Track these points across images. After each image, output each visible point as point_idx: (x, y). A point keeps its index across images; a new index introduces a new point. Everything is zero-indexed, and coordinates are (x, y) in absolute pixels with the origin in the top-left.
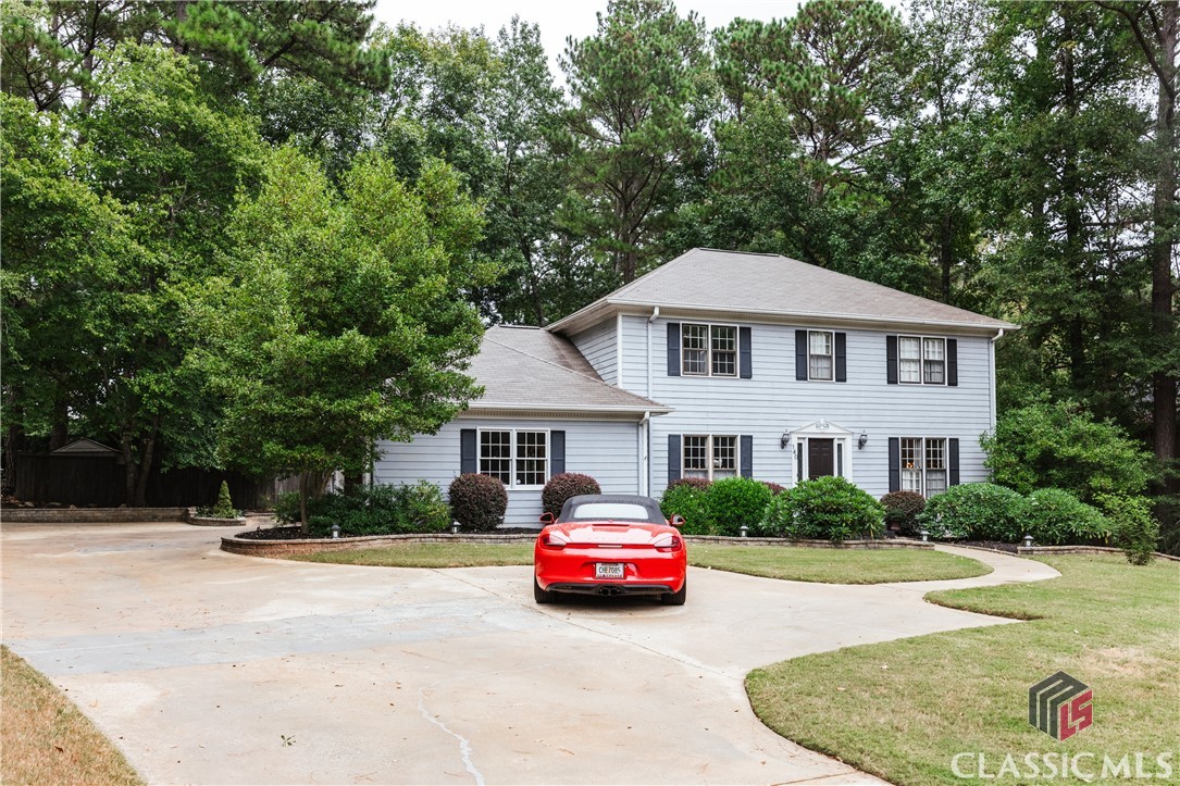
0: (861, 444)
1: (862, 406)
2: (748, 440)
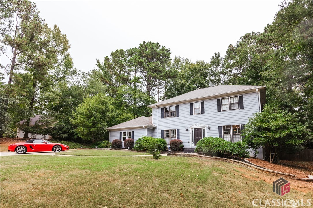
0: (209, 129)
1: (210, 119)
2: (178, 130)
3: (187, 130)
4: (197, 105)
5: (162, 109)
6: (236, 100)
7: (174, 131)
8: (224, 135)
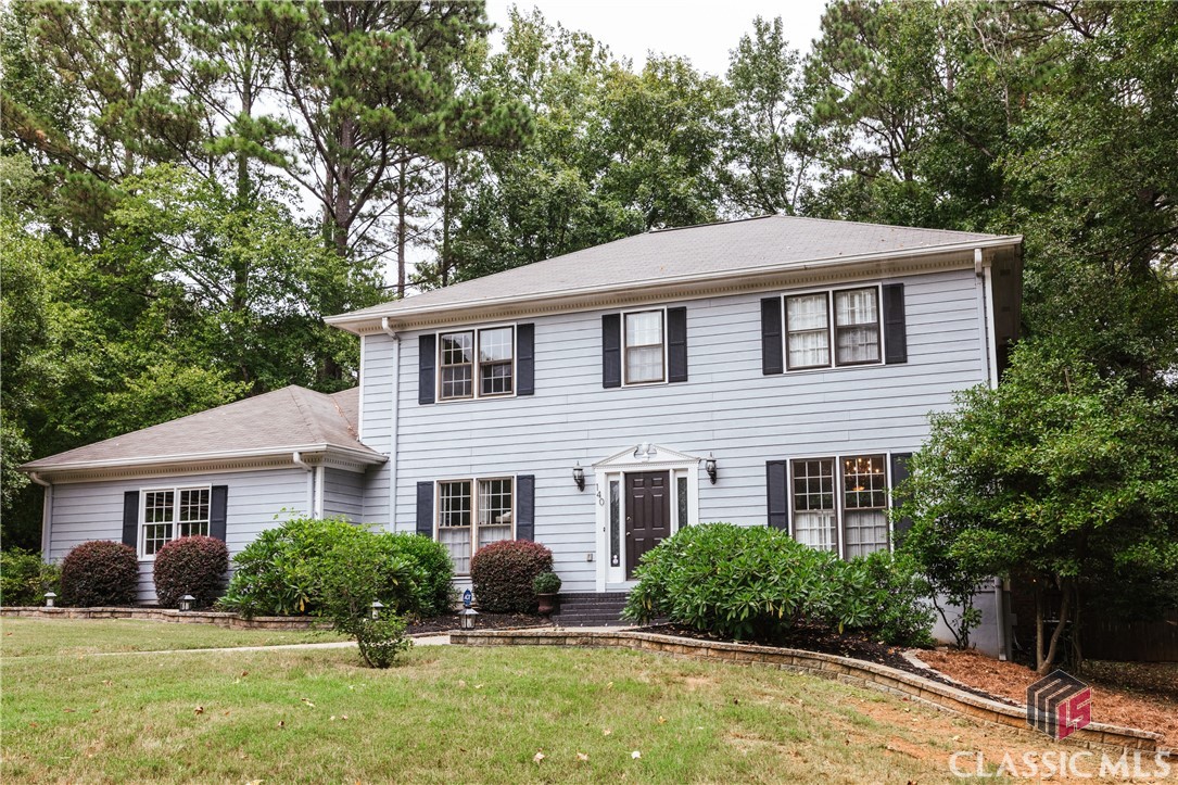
0: (714, 476)
1: (717, 416)
2: (527, 483)
3: (581, 483)
4: (645, 329)
5: (427, 342)
6: (863, 310)
7: (498, 488)
8: (795, 516)
